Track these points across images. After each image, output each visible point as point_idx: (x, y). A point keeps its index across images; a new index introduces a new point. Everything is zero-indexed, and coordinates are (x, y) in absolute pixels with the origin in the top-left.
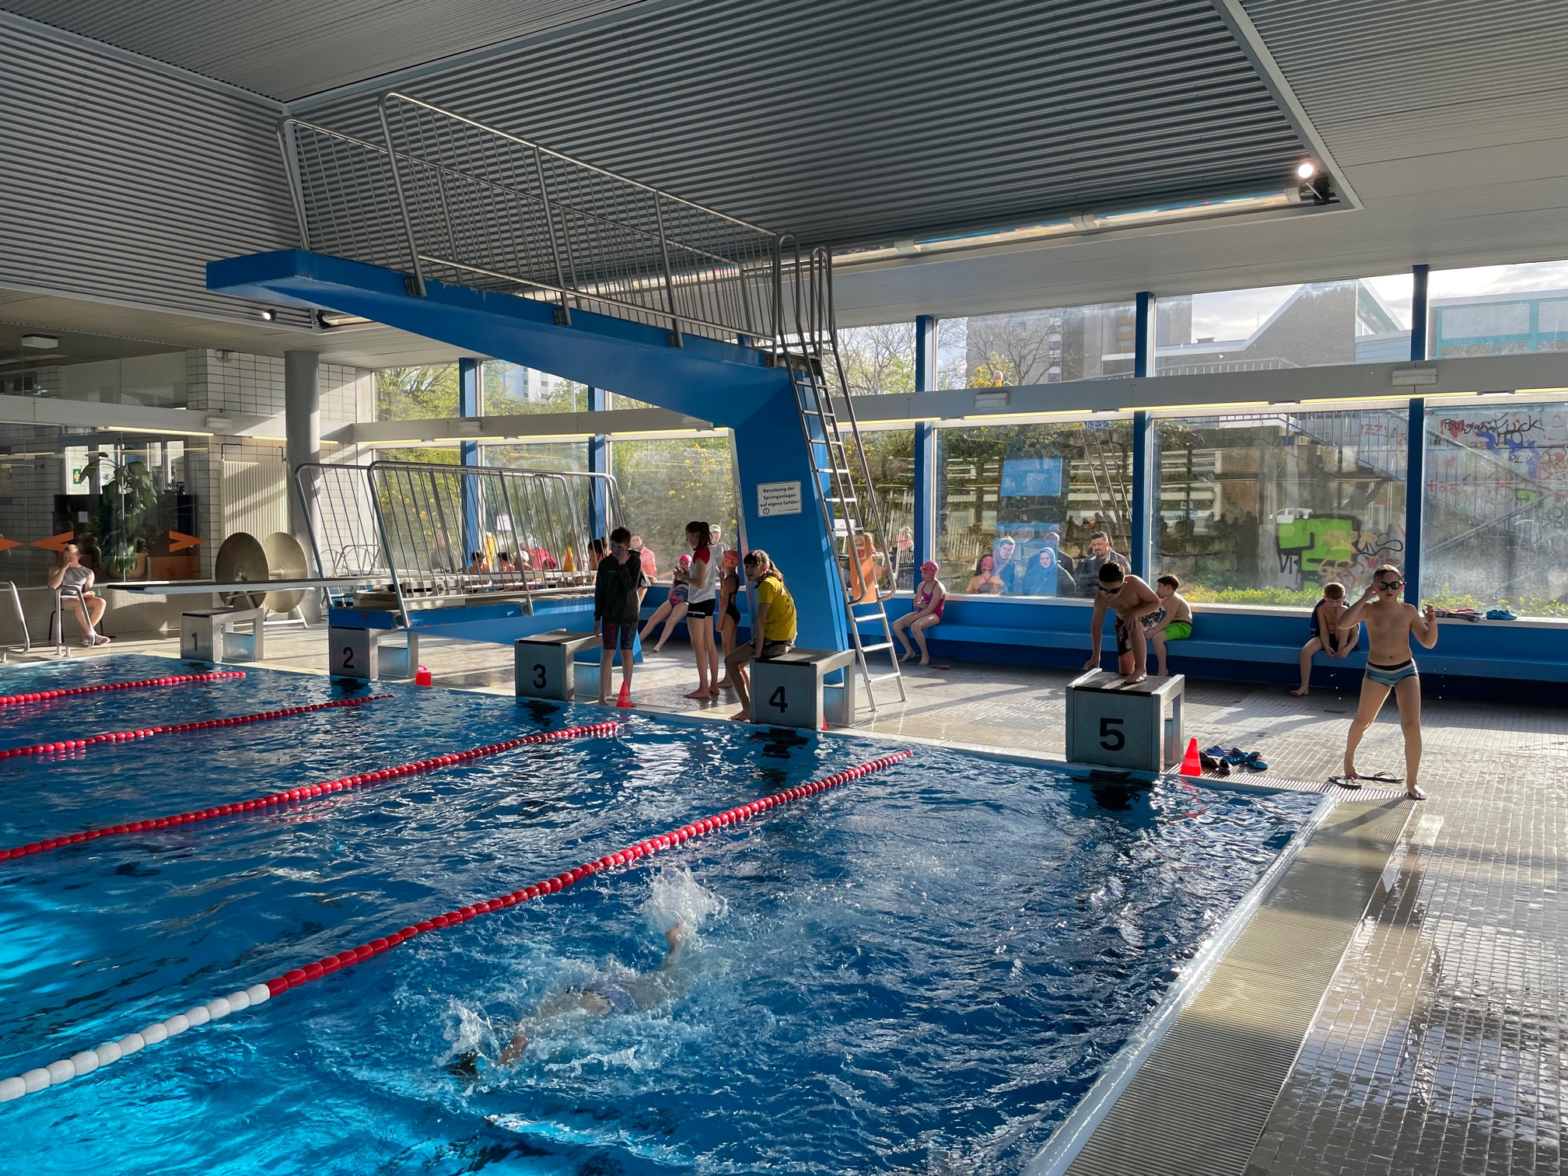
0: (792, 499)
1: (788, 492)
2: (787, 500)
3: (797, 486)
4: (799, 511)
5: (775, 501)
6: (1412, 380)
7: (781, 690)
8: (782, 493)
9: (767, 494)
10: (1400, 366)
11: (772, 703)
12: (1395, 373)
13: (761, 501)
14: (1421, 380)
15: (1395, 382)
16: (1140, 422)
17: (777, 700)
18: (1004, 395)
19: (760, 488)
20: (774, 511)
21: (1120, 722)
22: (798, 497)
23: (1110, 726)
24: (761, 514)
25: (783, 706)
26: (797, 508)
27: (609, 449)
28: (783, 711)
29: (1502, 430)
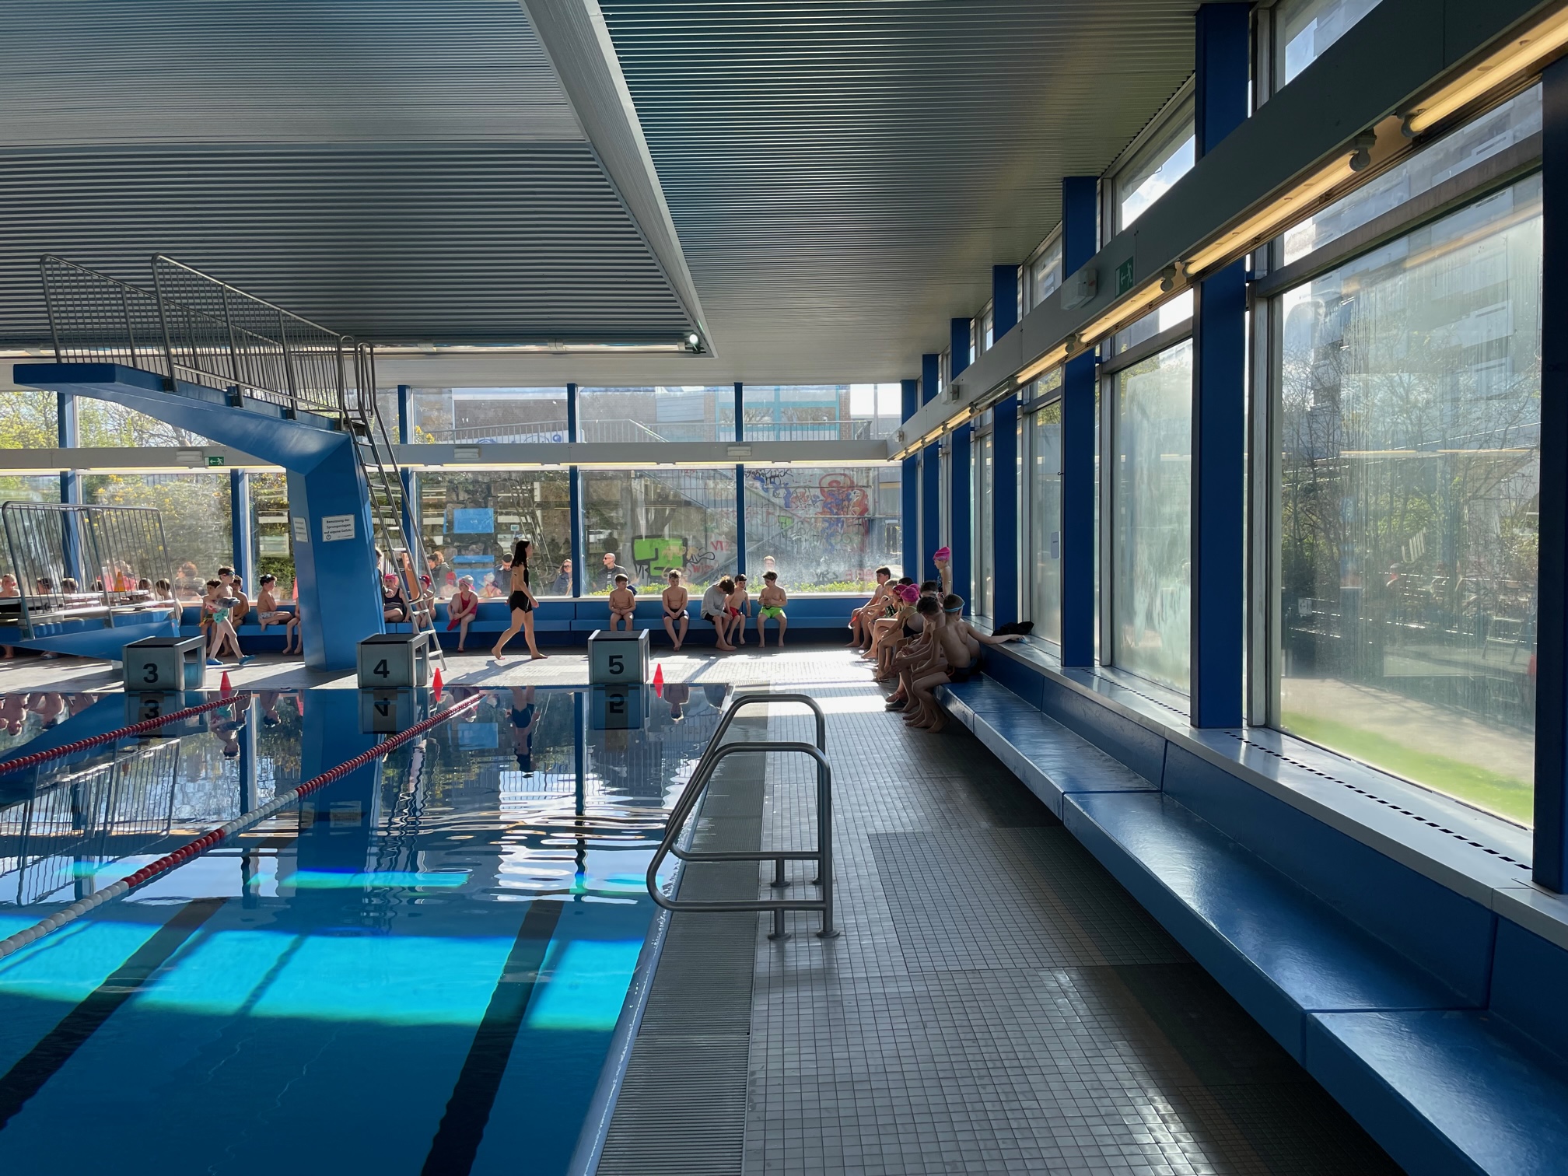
0: (348, 528)
1: (345, 523)
2: (344, 528)
3: (351, 518)
4: (353, 537)
5: (335, 529)
6: (738, 453)
7: (384, 662)
8: (340, 524)
9: (330, 525)
10: (731, 444)
11: (376, 672)
12: (729, 448)
13: (325, 530)
14: (743, 453)
15: (729, 454)
16: (574, 472)
17: (381, 669)
18: (476, 450)
19: (324, 520)
20: (334, 537)
21: (621, 657)
22: (352, 527)
23: (615, 660)
24: (325, 539)
25: (385, 673)
26: (352, 535)
27: (79, 482)
28: (385, 676)
29: (768, 475)
